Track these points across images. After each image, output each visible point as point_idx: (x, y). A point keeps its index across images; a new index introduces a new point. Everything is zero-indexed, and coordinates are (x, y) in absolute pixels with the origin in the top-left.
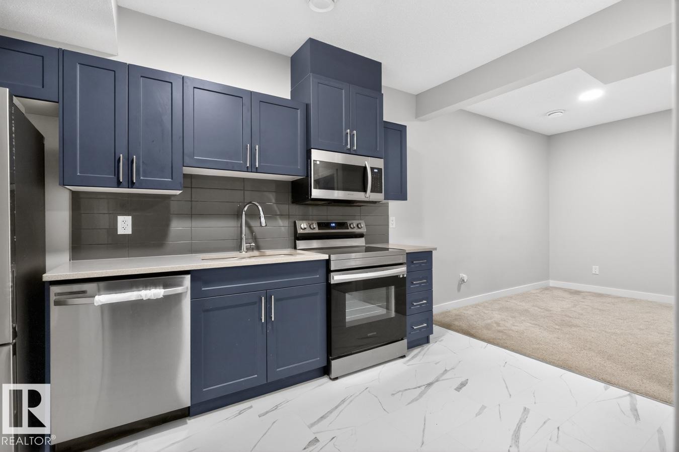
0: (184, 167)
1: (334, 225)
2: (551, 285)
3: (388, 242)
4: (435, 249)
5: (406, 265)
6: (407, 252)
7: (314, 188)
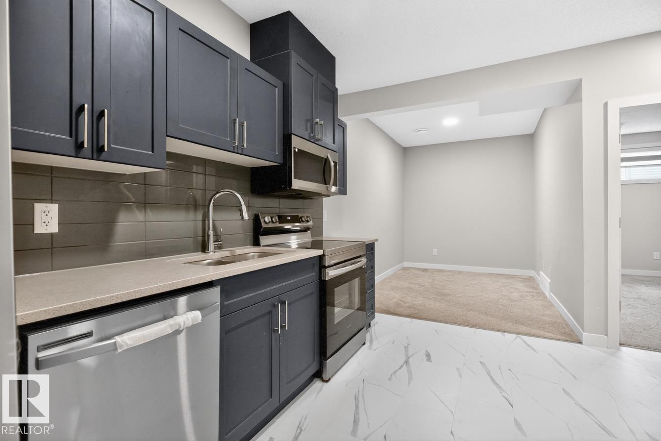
0: (167, 138)
1: (289, 218)
2: (405, 266)
3: (322, 236)
4: (377, 240)
5: (365, 257)
6: (366, 243)
7: (295, 178)
